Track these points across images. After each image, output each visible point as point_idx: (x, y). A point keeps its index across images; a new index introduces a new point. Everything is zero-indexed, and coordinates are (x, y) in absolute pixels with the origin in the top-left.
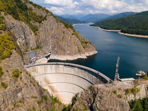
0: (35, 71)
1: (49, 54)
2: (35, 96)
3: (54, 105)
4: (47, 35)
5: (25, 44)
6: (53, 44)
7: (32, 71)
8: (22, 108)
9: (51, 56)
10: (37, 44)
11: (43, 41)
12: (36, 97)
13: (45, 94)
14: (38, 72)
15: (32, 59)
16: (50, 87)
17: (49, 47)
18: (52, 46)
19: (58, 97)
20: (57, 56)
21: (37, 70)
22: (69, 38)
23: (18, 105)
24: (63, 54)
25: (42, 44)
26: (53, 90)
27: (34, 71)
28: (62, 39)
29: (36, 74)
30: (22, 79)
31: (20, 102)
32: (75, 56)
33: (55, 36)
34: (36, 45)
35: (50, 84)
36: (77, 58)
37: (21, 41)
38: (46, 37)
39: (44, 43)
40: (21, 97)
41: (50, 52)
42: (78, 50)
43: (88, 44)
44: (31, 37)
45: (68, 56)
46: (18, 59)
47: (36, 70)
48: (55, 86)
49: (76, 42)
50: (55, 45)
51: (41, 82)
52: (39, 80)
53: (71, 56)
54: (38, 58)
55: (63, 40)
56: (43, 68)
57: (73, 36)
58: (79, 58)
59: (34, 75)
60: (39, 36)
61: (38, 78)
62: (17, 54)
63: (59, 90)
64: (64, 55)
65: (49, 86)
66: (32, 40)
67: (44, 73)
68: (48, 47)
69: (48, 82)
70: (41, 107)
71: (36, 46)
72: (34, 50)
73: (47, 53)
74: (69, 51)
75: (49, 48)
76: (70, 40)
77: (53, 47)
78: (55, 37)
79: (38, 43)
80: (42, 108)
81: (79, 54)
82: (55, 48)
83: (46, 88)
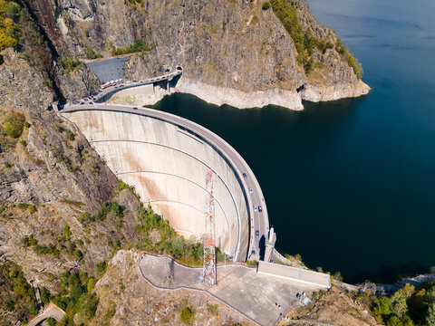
0: (94, 125)
1: (176, 73)
2: (74, 199)
3: (148, 234)
4: (170, 6)
5: (93, 32)
6: (192, 40)
7: (87, 126)
8: (23, 223)
9: (180, 81)
10: (135, 35)
11: (157, 26)
12: (78, 204)
13: (121, 198)
14: (103, 131)
15: (108, 83)
16: (145, 181)
17: (178, 48)
18: (189, 46)
19: (168, 215)
20: (199, 83)
21: (99, 123)
22: (247, 21)
23: (11, 215)
24: (215, 80)
25: (154, 36)
26: (152, 190)
27: (91, 125)
28: (224, 24)
29: (99, 136)
30: (28, 147)
31: (24, 206)
32: (257, 96)
33: (201, 8)
34: (130, 38)
35: (142, 173)
36: (266, 104)
37: (81, 20)
38: (166, 10)
39: (159, 34)
40: (27, 195)
41: (179, 68)
42: (278, 75)
43: (327, 54)
44: (111, 7)
45: (232, 91)
46: (26, 81)
47: (96, 122)
48: (160, 181)
49: (270, 40)
50: (198, 46)
51: (113, 161)
52: (107, 154)
53: (241, 93)
54: (128, 83)
55: (224, 29)
56: (120, 123)
57: (265, 13)
58: (275, 103)
59: (91, 136)
60: (148, 4)
61: (106, 149)
62: (24, 64)
63: (171, 196)
64: (220, 84)
65: (140, 177)
66: (116, 18)
67: (123, 135)
68: (172, 49)
69: (137, 167)
70: (92, 233)
71: (130, 41)
72: (121, 53)
73: (171, 69)
74: (239, 74)
75: (179, 53)
76: (250, 30)
77: (190, 50)
78: (202, 13)
79: (138, 32)
80: (96, 237)
81: (277, 90)
82: (197, 54)
83: (129, 180)
